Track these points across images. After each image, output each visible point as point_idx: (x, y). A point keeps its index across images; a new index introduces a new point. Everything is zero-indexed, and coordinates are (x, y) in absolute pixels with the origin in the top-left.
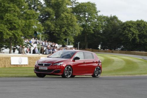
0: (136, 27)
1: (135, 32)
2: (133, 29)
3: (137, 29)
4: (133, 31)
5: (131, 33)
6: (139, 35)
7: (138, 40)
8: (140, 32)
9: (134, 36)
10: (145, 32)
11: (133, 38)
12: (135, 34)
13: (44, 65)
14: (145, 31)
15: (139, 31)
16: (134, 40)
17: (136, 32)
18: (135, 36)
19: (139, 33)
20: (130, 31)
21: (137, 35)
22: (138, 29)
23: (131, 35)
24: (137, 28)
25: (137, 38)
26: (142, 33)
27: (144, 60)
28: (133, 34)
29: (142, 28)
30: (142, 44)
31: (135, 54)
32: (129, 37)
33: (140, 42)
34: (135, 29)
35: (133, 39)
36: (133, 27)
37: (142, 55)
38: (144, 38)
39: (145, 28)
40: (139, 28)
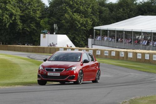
0: (16, 4)
1: (14, 11)
2: (11, 6)
3: (18, 7)
4: (11, 9)
5: (7, 13)
6: (21, 16)
7: (20, 26)
8: (23, 11)
9: (13, 18)
10: (32, 12)
11: (11, 21)
12: (15, 15)
13: (54, 70)
14: (31, 10)
15: (21, 10)
16: (14, 25)
17: (16, 11)
18: (15, 19)
19: (21, 14)
20: (7, 10)
21: (18, 17)
22: (20, 7)
23: (8, 16)
24: (18, 4)
25: (19, 22)
26: (26, 14)
27: (32, 60)
28: (11, 15)
29: (26, 4)
30: (27, 33)
31: (15, 50)
32: (4, 21)
33: (23, 29)
34: (15, 6)
35: (11, 23)
36: (10, 3)
37: (27, 51)
38: (31, 22)
39: (31, 5)
40: (21, 5)
